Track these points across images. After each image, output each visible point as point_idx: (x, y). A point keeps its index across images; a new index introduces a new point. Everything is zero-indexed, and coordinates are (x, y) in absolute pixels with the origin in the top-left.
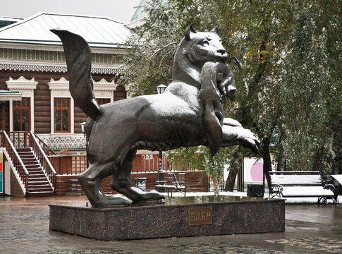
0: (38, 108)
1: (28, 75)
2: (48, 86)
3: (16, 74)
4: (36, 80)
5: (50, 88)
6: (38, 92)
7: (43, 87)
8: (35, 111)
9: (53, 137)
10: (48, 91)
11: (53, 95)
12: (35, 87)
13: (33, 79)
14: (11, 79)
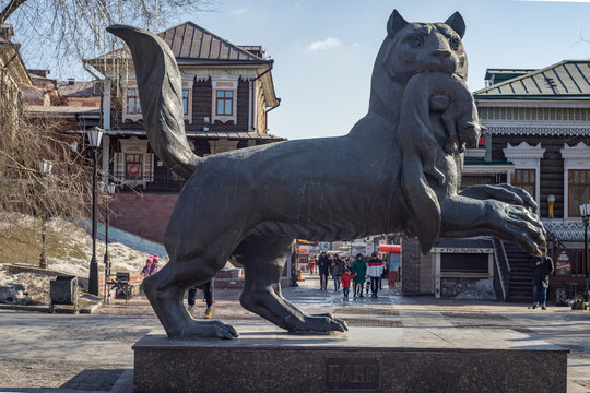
0: (546, 183)
1: (532, 140)
2: (561, 154)
3: (516, 140)
4: (543, 146)
5: (563, 156)
6: (546, 162)
7: (553, 156)
8: (541, 187)
9: (567, 222)
10: (561, 161)
11: (568, 166)
12: (542, 156)
13: (539, 146)
14: (509, 146)
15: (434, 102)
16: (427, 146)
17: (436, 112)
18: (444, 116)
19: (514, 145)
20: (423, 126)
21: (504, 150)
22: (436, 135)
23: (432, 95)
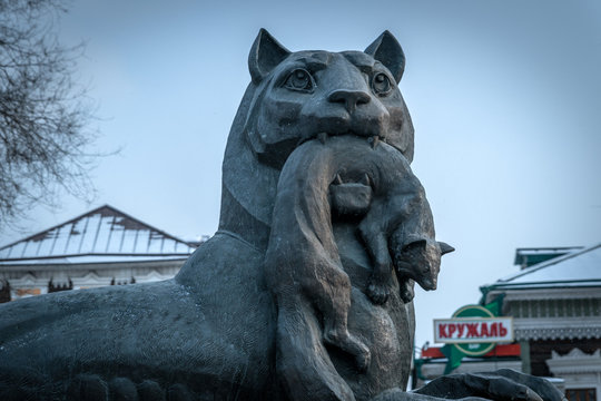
1: (587, 345)
3: (563, 346)
14: (555, 355)
15: (340, 196)
16: (326, 286)
17: (345, 219)
18: (363, 227)
19: (562, 353)
20: (316, 244)
21: (549, 362)
22: (345, 263)
23: (335, 182)
